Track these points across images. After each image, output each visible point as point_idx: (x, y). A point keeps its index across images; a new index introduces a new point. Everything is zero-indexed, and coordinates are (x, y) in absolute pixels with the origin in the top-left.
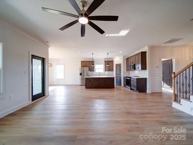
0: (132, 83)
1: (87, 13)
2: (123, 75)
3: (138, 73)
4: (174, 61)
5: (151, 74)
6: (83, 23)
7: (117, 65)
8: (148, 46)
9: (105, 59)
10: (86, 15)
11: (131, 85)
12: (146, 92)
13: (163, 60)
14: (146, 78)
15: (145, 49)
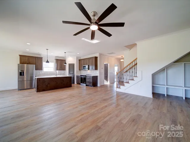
0: (87, 80)
1: (97, 22)
2: (76, 74)
3: (90, 73)
4: (109, 65)
5: (100, 73)
6: (93, 29)
7: (70, 65)
8: (99, 53)
9: (56, 57)
10: (96, 23)
11: (87, 82)
12: (97, 86)
13: (105, 64)
14: (97, 76)
15: (97, 55)
